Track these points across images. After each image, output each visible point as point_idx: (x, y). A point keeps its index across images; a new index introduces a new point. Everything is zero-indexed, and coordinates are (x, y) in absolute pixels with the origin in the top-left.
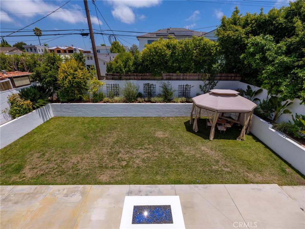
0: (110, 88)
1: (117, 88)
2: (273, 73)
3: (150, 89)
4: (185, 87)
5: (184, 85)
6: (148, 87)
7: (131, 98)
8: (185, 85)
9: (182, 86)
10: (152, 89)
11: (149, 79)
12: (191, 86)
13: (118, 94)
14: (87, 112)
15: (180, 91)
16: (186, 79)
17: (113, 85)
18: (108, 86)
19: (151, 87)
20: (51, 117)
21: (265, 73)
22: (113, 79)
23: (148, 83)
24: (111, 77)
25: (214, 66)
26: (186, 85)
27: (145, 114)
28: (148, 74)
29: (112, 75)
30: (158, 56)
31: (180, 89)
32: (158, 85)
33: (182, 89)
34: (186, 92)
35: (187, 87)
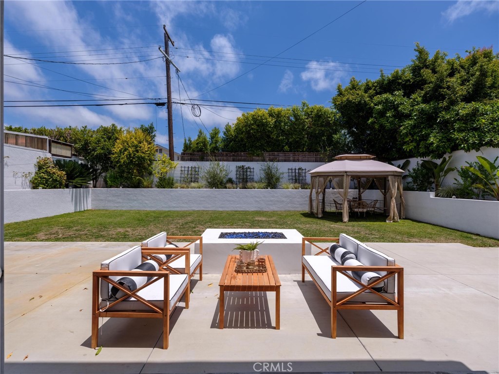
0: (186, 172)
1: (195, 171)
2: (414, 127)
3: (245, 174)
4: (297, 171)
5: (295, 169)
6: (243, 172)
7: (216, 182)
8: (297, 168)
9: (293, 171)
10: (248, 173)
11: (244, 160)
12: (306, 171)
13: (197, 180)
14: (147, 202)
15: (291, 177)
16: (298, 161)
17: (190, 169)
18: (183, 169)
19: (247, 172)
20: (87, 207)
21: (404, 129)
22: (191, 160)
23: (243, 166)
24: (189, 157)
25: (335, 136)
26: (299, 169)
27: (238, 205)
28: (242, 153)
29: (191, 154)
30: (258, 126)
31: (290, 174)
32: (257, 168)
33: (294, 174)
34: (300, 178)
35: (300, 171)
